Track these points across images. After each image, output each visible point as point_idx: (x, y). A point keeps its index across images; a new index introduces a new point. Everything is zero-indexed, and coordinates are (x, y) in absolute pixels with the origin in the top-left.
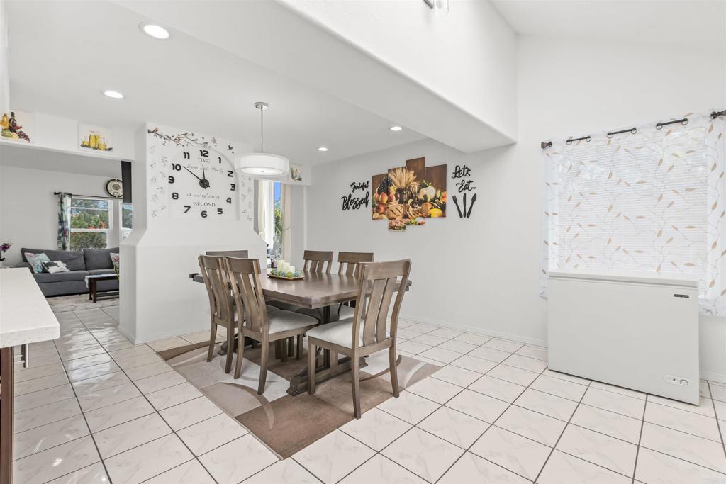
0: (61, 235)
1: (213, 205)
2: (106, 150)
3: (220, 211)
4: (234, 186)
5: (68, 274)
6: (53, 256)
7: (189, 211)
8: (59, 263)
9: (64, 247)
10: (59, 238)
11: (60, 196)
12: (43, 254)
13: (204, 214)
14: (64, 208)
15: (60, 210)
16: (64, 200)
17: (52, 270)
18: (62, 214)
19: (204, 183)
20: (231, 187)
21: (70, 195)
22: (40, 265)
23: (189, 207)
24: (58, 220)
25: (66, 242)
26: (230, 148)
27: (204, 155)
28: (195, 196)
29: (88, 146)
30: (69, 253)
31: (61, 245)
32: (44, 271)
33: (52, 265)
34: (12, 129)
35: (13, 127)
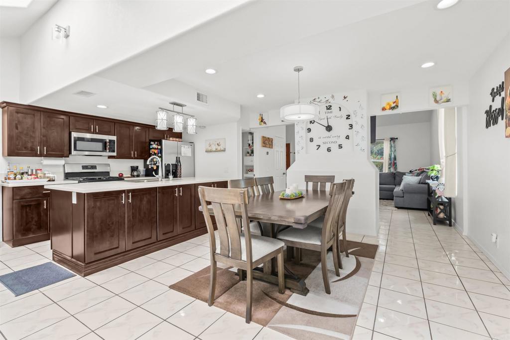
1: (335, 142)
3: (340, 146)
4: (351, 126)
7: (319, 149)
13: (329, 150)
19: (329, 128)
20: (349, 127)
23: (319, 146)
26: (345, 98)
27: (329, 109)
28: (323, 138)
34: (262, 121)
35: (262, 120)
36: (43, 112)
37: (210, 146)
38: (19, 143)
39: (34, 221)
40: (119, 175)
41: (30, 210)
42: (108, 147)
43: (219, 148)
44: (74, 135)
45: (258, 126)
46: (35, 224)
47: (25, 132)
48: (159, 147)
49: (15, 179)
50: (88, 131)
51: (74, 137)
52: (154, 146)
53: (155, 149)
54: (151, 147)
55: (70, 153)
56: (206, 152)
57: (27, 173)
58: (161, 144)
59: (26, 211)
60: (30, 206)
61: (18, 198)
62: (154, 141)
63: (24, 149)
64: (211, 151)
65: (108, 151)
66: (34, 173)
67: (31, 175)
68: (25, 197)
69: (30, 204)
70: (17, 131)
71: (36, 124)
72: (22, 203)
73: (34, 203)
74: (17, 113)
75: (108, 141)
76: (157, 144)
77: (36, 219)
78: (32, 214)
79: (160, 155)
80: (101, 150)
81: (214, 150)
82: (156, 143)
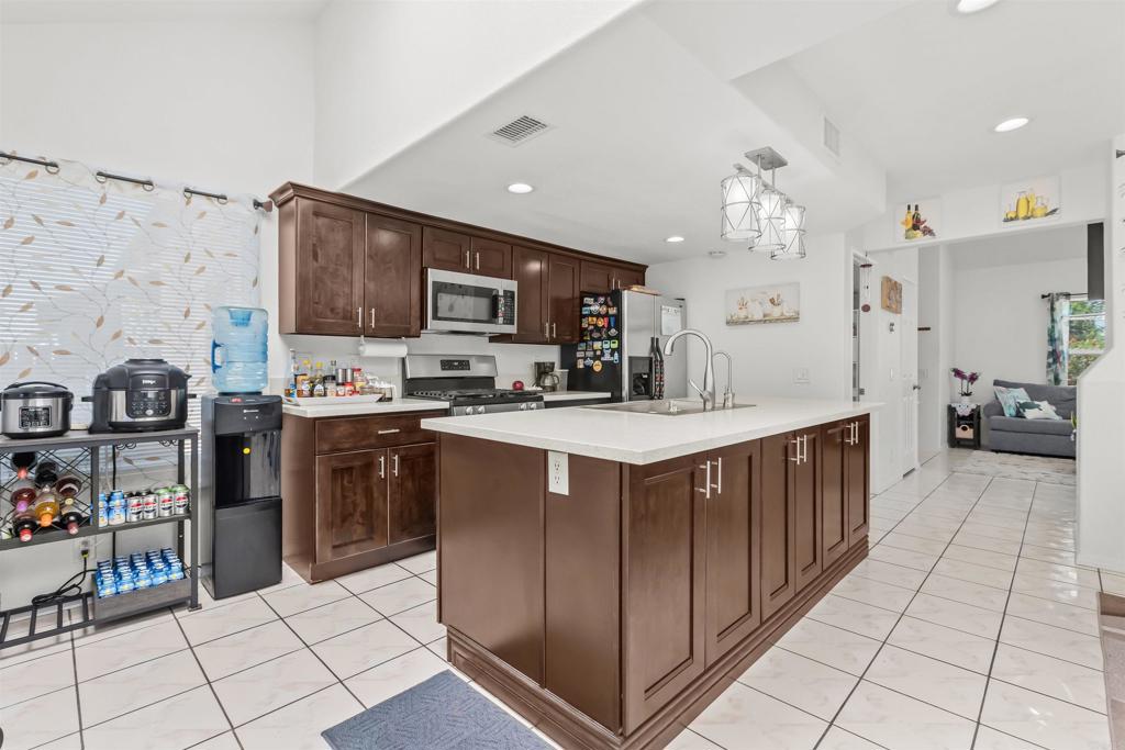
0: (1051, 360)
2: (1047, 215)
5: (1055, 424)
6: (1035, 392)
8: (1044, 405)
9: (1057, 380)
10: (1049, 365)
11: (1050, 299)
12: (1022, 389)
14: (1057, 318)
15: (1049, 322)
16: (1057, 305)
17: (1030, 414)
18: (1053, 327)
21: (1068, 295)
22: (1013, 404)
24: (1047, 338)
25: (1060, 371)
29: (1016, 218)
30: (1065, 389)
31: (1052, 377)
32: (1019, 415)
33: (1030, 406)
34: (915, 227)
35: (917, 224)
36: (369, 213)
37: (743, 305)
38: (319, 298)
39: (358, 514)
40: (515, 384)
41: (350, 482)
42: (501, 309)
43: (776, 312)
44: (434, 275)
45: (901, 241)
46: (360, 521)
47: (332, 267)
48: (613, 311)
49: (312, 395)
50: (459, 266)
51: (434, 283)
52: (595, 308)
53: (599, 315)
54: (585, 311)
55: (423, 325)
56: (728, 323)
57: (334, 378)
58: (618, 302)
59: (342, 485)
60: (350, 469)
61: (326, 447)
62: (595, 296)
63: (329, 313)
64: (745, 322)
65: (501, 320)
66: (349, 380)
67: (343, 384)
68: (341, 446)
69: (350, 464)
70: (315, 263)
71: (355, 247)
72: (335, 464)
73: (359, 463)
74: (317, 214)
75: (501, 293)
76: (606, 303)
77: (362, 507)
78: (355, 494)
79: (613, 332)
80: (485, 318)
81: (760, 317)
82: (602, 299)
